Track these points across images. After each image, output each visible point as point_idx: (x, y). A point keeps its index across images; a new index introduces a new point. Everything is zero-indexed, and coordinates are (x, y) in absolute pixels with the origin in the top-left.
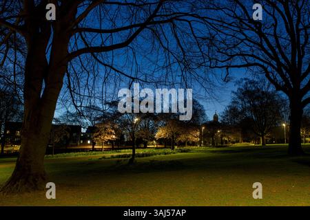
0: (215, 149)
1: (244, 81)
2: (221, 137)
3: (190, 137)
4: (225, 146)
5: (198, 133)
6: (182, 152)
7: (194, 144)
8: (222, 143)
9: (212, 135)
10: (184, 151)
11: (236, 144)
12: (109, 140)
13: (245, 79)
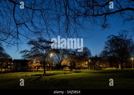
0: (95, 71)
1: (112, 37)
2: (99, 65)
3: (83, 65)
4: (101, 70)
5: (87, 63)
6: (76, 73)
7: (84, 68)
8: (99, 68)
9: (94, 64)
10: (78, 72)
11: (106, 68)
12: (37, 66)
13: (112, 35)
